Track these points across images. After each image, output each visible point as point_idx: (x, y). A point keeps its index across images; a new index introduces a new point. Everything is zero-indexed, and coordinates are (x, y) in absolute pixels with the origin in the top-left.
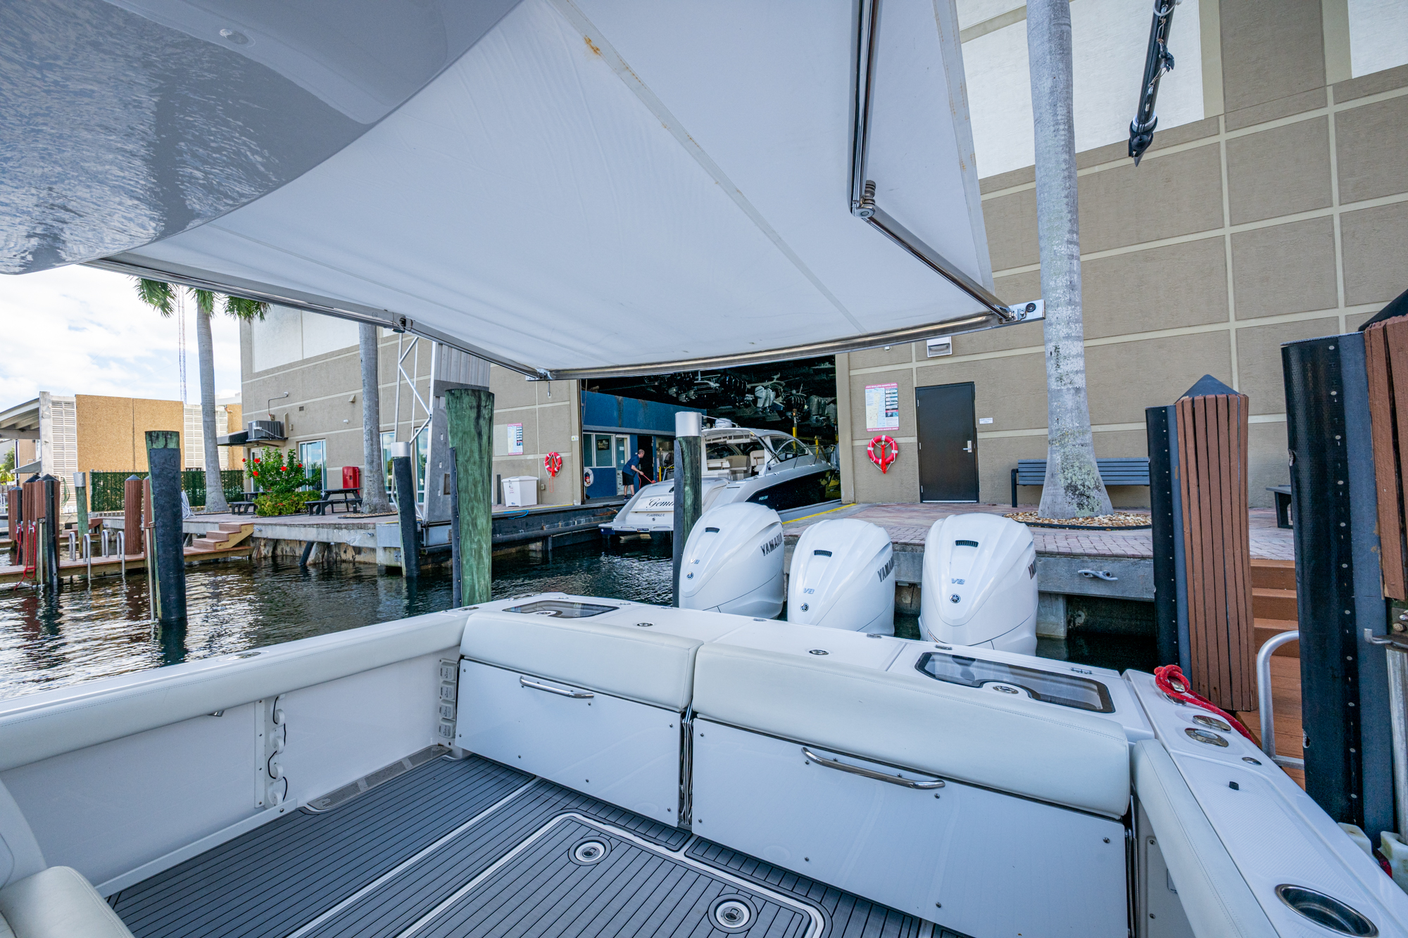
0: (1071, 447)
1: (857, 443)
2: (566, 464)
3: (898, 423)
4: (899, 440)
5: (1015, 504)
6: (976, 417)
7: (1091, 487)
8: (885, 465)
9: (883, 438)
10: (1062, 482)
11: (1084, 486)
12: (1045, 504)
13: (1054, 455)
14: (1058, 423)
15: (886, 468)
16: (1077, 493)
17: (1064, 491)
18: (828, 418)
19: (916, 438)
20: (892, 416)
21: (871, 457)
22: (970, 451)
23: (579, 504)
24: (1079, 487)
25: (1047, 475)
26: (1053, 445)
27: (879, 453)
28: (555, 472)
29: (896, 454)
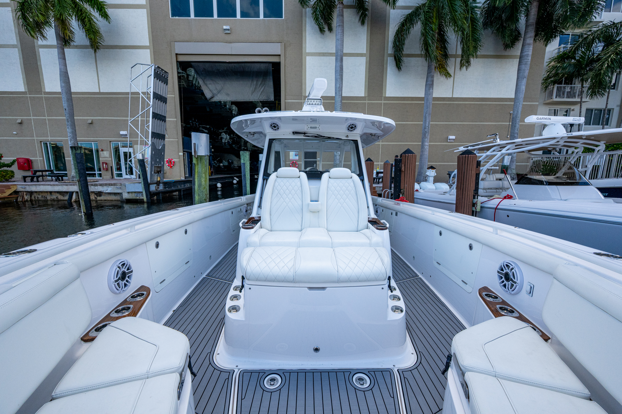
1: (287, 163)
2: (177, 163)
3: (298, 158)
4: (298, 163)
6: (317, 158)
9: (294, 162)
20: (297, 156)
22: (315, 167)
23: (184, 179)
28: (172, 166)
29: (297, 167)
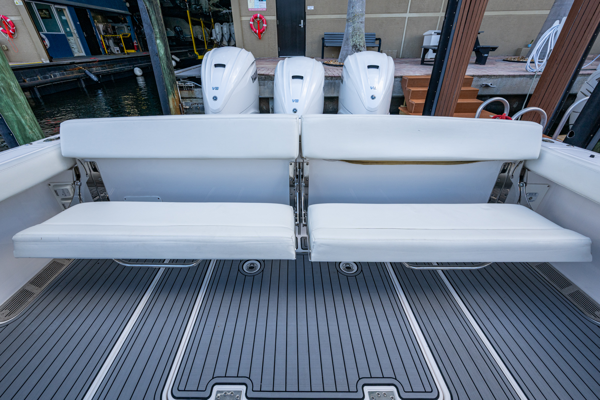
0: (357, 23)
1: (244, 19)
2: (19, 26)
3: (266, 6)
4: (267, 18)
5: (323, 58)
6: (306, 5)
7: (362, 46)
8: (260, 33)
9: (259, 15)
10: (351, 43)
11: (359, 45)
12: (342, 55)
13: (349, 28)
14: (353, 9)
15: (260, 36)
16: (357, 49)
17: (352, 48)
18: (201, 7)
19: (276, 17)
21: (252, 28)
22: (302, 27)
23: (48, 62)
24: (358, 46)
25: (344, 39)
26: (349, 22)
27: (256, 25)
28: (12, 34)
29: (266, 27)
